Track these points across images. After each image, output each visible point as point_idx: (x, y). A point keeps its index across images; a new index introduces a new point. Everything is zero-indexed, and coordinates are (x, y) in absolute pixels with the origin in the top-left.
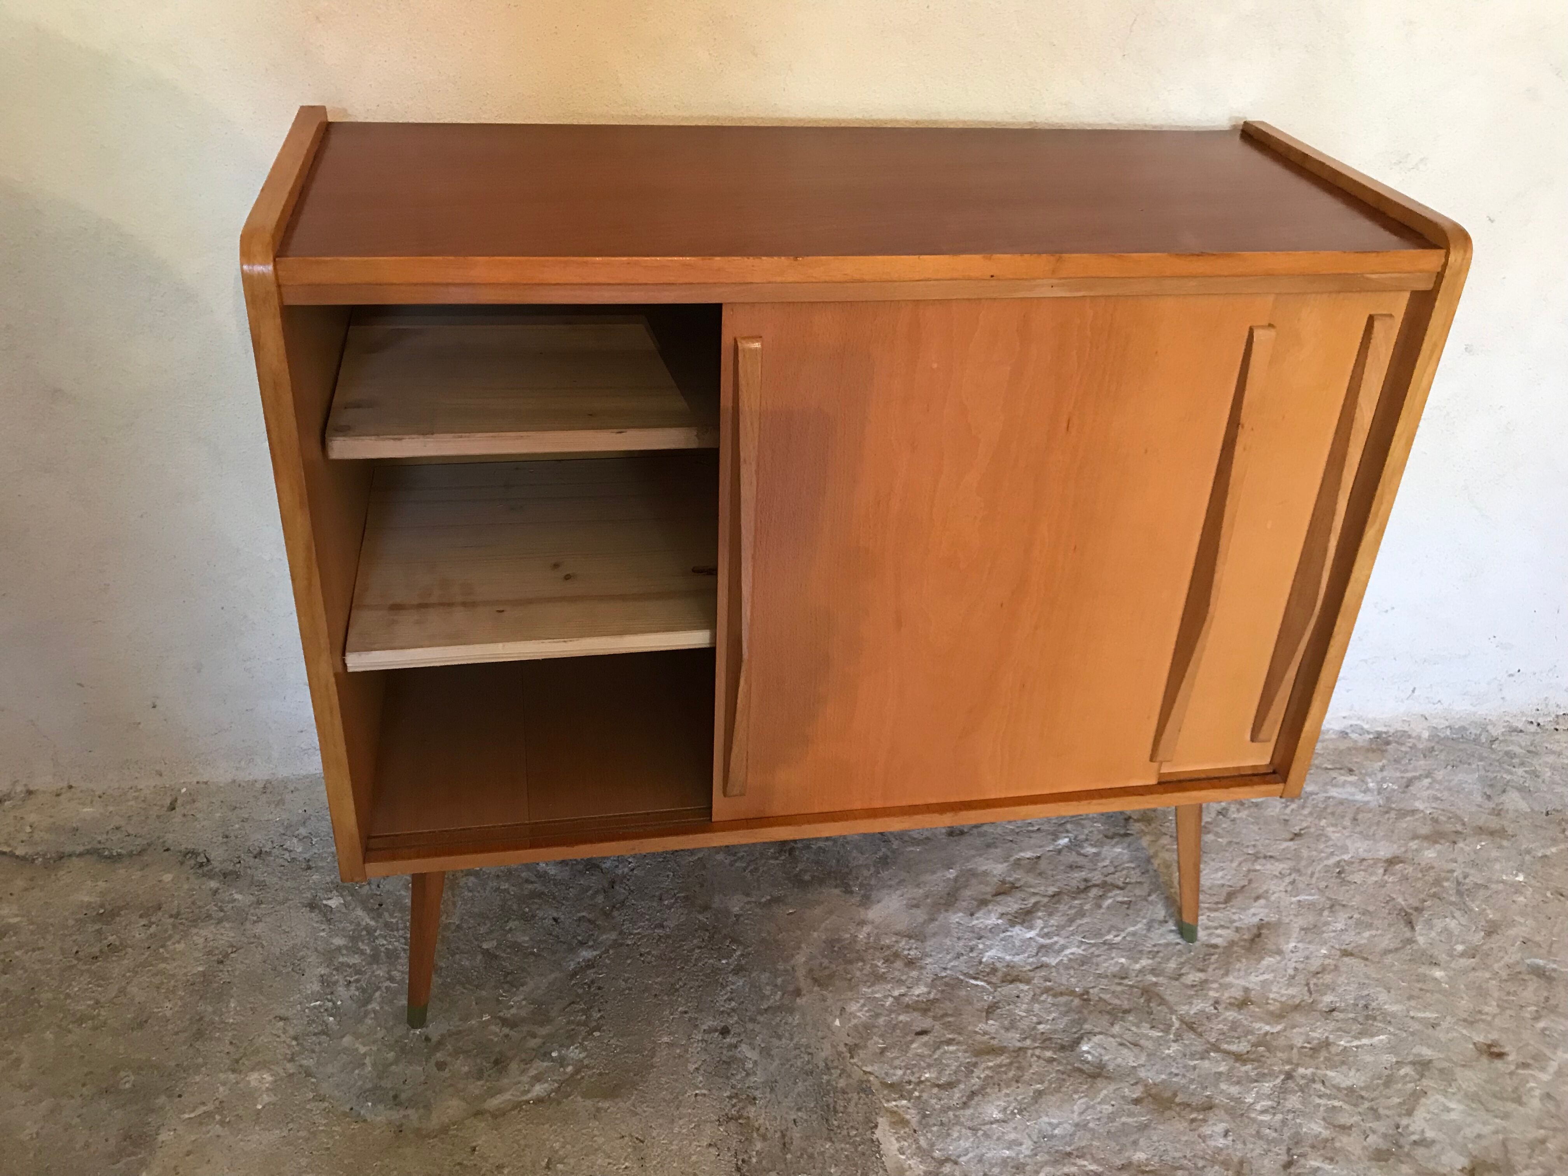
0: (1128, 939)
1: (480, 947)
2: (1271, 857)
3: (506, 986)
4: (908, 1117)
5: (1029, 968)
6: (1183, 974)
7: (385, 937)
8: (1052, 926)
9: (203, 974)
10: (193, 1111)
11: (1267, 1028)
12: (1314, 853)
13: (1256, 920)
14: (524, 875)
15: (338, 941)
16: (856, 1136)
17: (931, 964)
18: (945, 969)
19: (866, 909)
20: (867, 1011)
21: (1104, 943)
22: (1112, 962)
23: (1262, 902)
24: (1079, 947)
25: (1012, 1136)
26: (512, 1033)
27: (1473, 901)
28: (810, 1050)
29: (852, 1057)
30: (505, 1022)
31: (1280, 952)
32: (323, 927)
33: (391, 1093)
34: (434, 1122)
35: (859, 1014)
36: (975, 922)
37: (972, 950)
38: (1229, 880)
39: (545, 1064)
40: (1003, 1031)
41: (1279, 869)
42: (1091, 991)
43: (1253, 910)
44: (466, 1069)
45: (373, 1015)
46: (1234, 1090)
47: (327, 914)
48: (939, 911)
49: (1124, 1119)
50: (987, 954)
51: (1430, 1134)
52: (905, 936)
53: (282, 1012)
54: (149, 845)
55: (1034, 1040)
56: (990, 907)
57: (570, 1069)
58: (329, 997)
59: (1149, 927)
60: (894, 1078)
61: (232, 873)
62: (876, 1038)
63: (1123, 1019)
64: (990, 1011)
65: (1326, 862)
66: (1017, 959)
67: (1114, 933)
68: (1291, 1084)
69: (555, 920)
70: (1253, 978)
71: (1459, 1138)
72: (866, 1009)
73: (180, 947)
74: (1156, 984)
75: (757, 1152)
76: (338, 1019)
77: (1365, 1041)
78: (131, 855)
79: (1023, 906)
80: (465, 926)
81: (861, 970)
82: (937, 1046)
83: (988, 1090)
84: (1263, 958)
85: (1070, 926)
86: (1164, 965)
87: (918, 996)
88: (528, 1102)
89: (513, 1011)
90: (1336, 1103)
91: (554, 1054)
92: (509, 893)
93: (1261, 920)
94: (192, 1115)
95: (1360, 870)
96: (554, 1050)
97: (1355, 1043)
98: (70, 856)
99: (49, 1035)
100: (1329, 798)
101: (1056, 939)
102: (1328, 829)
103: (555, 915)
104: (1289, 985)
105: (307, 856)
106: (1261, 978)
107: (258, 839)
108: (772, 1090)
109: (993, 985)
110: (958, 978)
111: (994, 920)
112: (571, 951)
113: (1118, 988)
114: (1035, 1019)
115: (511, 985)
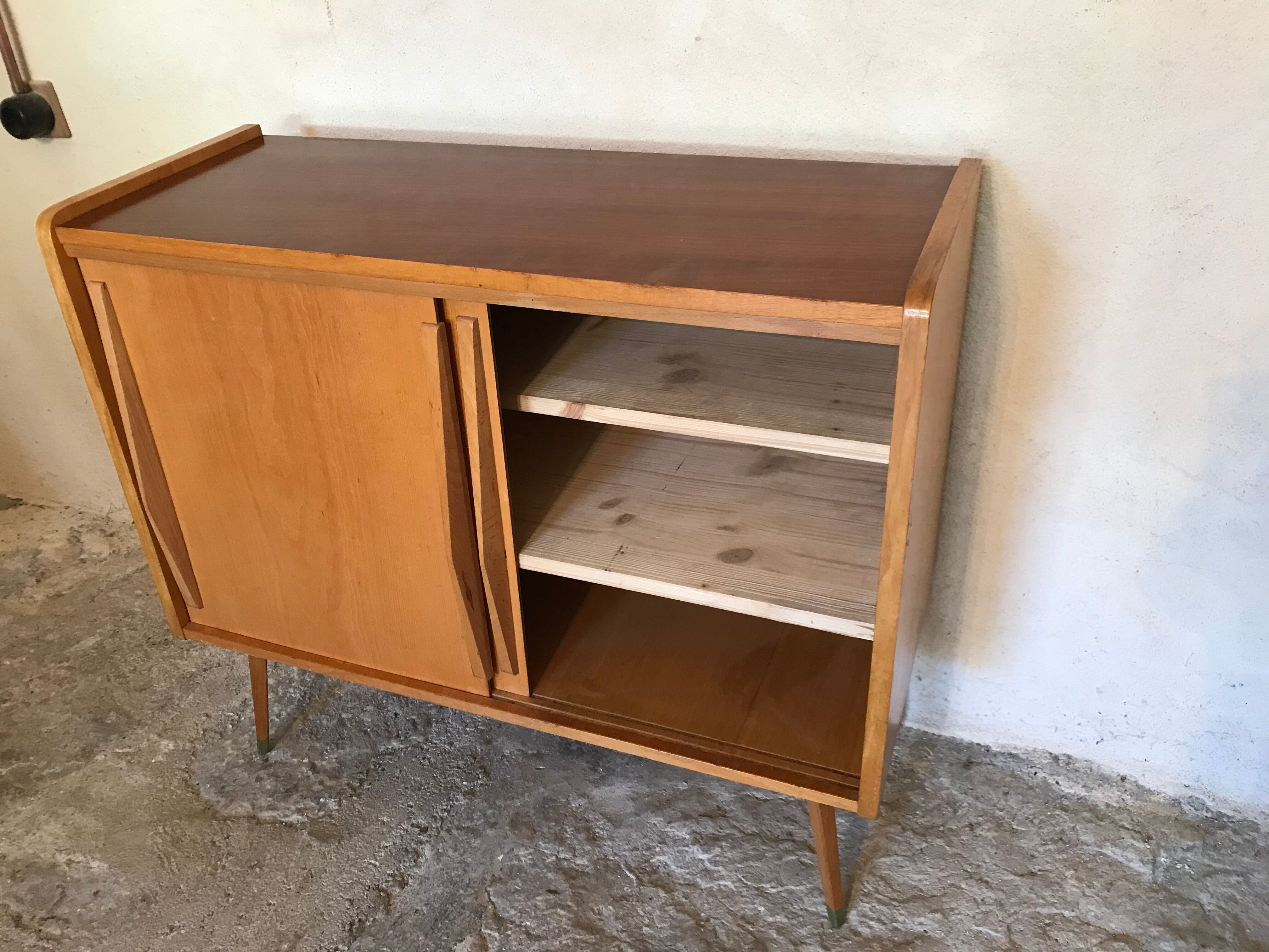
0: (783, 894)
1: (340, 715)
2: (987, 882)
3: (333, 746)
4: (490, 946)
5: (682, 882)
6: (805, 943)
8: (725, 857)
9: (192, 674)
10: (122, 749)
12: (1033, 896)
13: (920, 929)
16: (444, 941)
17: (608, 846)
18: (616, 854)
19: (596, 787)
20: (529, 859)
21: (757, 889)
22: (751, 906)
23: (938, 916)
24: (733, 882)
26: (312, 776)
28: (467, 868)
29: (490, 886)
30: (313, 767)
33: (223, 784)
34: (227, 811)
35: (523, 859)
36: (668, 829)
37: (648, 849)
38: (925, 885)
39: (313, 804)
40: (612, 918)
41: (984, 896)
42: (712, 920)
43: (922, 919)
44: (269, 787)
48: (647, 810)
50: (658, 857)
52: (607, 818)
53: (209, 711)
55: (629, 936)
56: (689, 823)
57: (321, 813)
58: (239, 713)
59: (810, 892)
60: (507, 914)
62: (518, 881)
64: (618, 900)
65: (1039, 909)
66: (678, 871)
67: (773, 884)
69: (396, 714)
74: (773, 940)
75: (375, 919)
76: (234, 728)
79: (717, 833)
80: (344, 698)
81: (549, 828)
82: (554, 906)
85: (740, 863)
86: (795, 929)
87: (578, 865)
88: (281, 822)
89: (324, 763)
91: (322, 800)
93: (926, 932)
94: (120, 751)
95: (1073, 931)
96: (323, 797)
99: (99, 679)
100: (1102, 854)
101: (720, 868)
102: (1069, 881)
103: (398, 711)
108: (421, 883)
109: (640, 882)
110: (619, 866)
111: (683, 833)
112: (389, 739)
113: (736, 929)
114: (647, 921)
115: (337, 746)
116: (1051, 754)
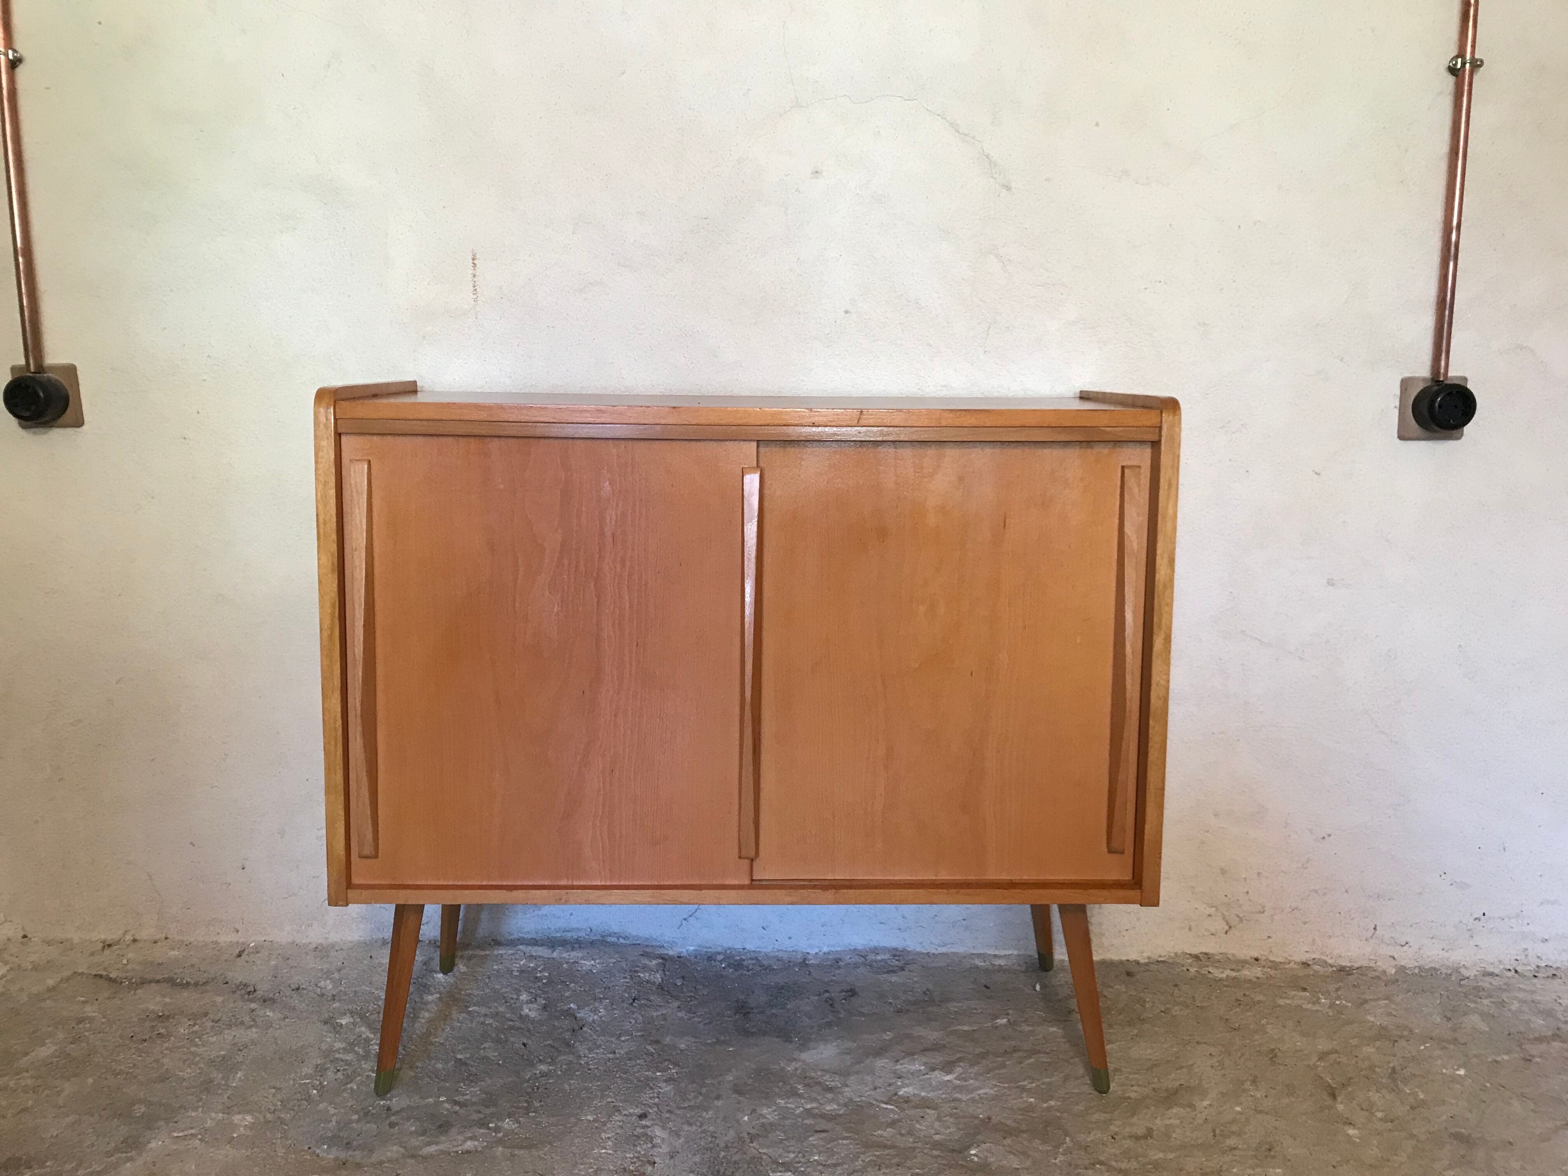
0: (1042, 1086)
1: (455, 1058)
3: (467, 1082)
6: (1088, 1114)
8: (971, 1073)
9: (224, 1057)
10: (182, 1132)
12: (1248, 1042)
13: (1174, 1084)
14: (508, 1016)
15: (338, 1045)
17: (848, 1091)
18: (860, 1096)
19: (801, 1052)
20: (776, 1115)
21: (1018, 1087)
22: (1021, 1100)
23: (1185, 1071)
24: (991, 1089)
26: (461, 1110)
27: (1406, 1085)
28: (715, 1135)
29: (752, 1142)
30: (457, 1103)
31: (1191, 1106)
32: (330, 1035)
34: (373, 1159)
35: (768, 1116)
36: (898, 1067)
37: (890, 1085)
38: (1157, 1056)
39: (482, 1131)
40: (898, 1136)
41: (1209, 1051)
42: (994, 1117)
43: (1174, 1077)
44: (413, 1129)
45: (349, 1091)
47: (337, 1029)
48: (868, 1057)
50: (904, 1090)
52: (831, 1072)
53: (277, 1084)
54: (213, 979)
55: (926, 1144)
56: (915, 1057)
57: (500, 1135)
58: (318, 1078)
59: (1066, 1078)
60: (786, 1158)
61: (271, 999)
62: (778, 1132)
63: (1017, 1136)
64: (892, 1123)
66: (931, 1094)
67: (1029, 1081)
69: (524, 1044)
70: (1158, 1121)
72: (776, 1113)
73: (214, 1039)
74: (1059, 1118)
76: (320, 1093)
78: (196, 984)
79: (949, 1059)
80: (448, 1043)
81: (780, 1088)
82: (832, 1140)
83: (869, 1169)
84: (1172, 1108)
85: (988, 1074)
86: (1072, 1107)
87: (829, 1111)
88: (456, 1152)
89: (467, 1097)
91: (491, 1125)
92: (492, 1026)
93: (1181, 1084)
94: (180, 1134)
95: (1294, 1057)
96: (492, 1123)
98: (150, 982)
99: (90, 1080)
101: (971, 1082)
102: (1268, 1026)
103: (525, 1041)
104: (1196, 1129)
105: (334, 993)
106: (1167, 1122)
107: (300, 979)
108: (672, 1157)
109: (903, 1110)
110: (871, 1103)
111: (917, 1066)
112: (532, 1065)
113: (1021, 1117)
114: (933, 1132)
115: (472, 1081)
116: (1190, 955)
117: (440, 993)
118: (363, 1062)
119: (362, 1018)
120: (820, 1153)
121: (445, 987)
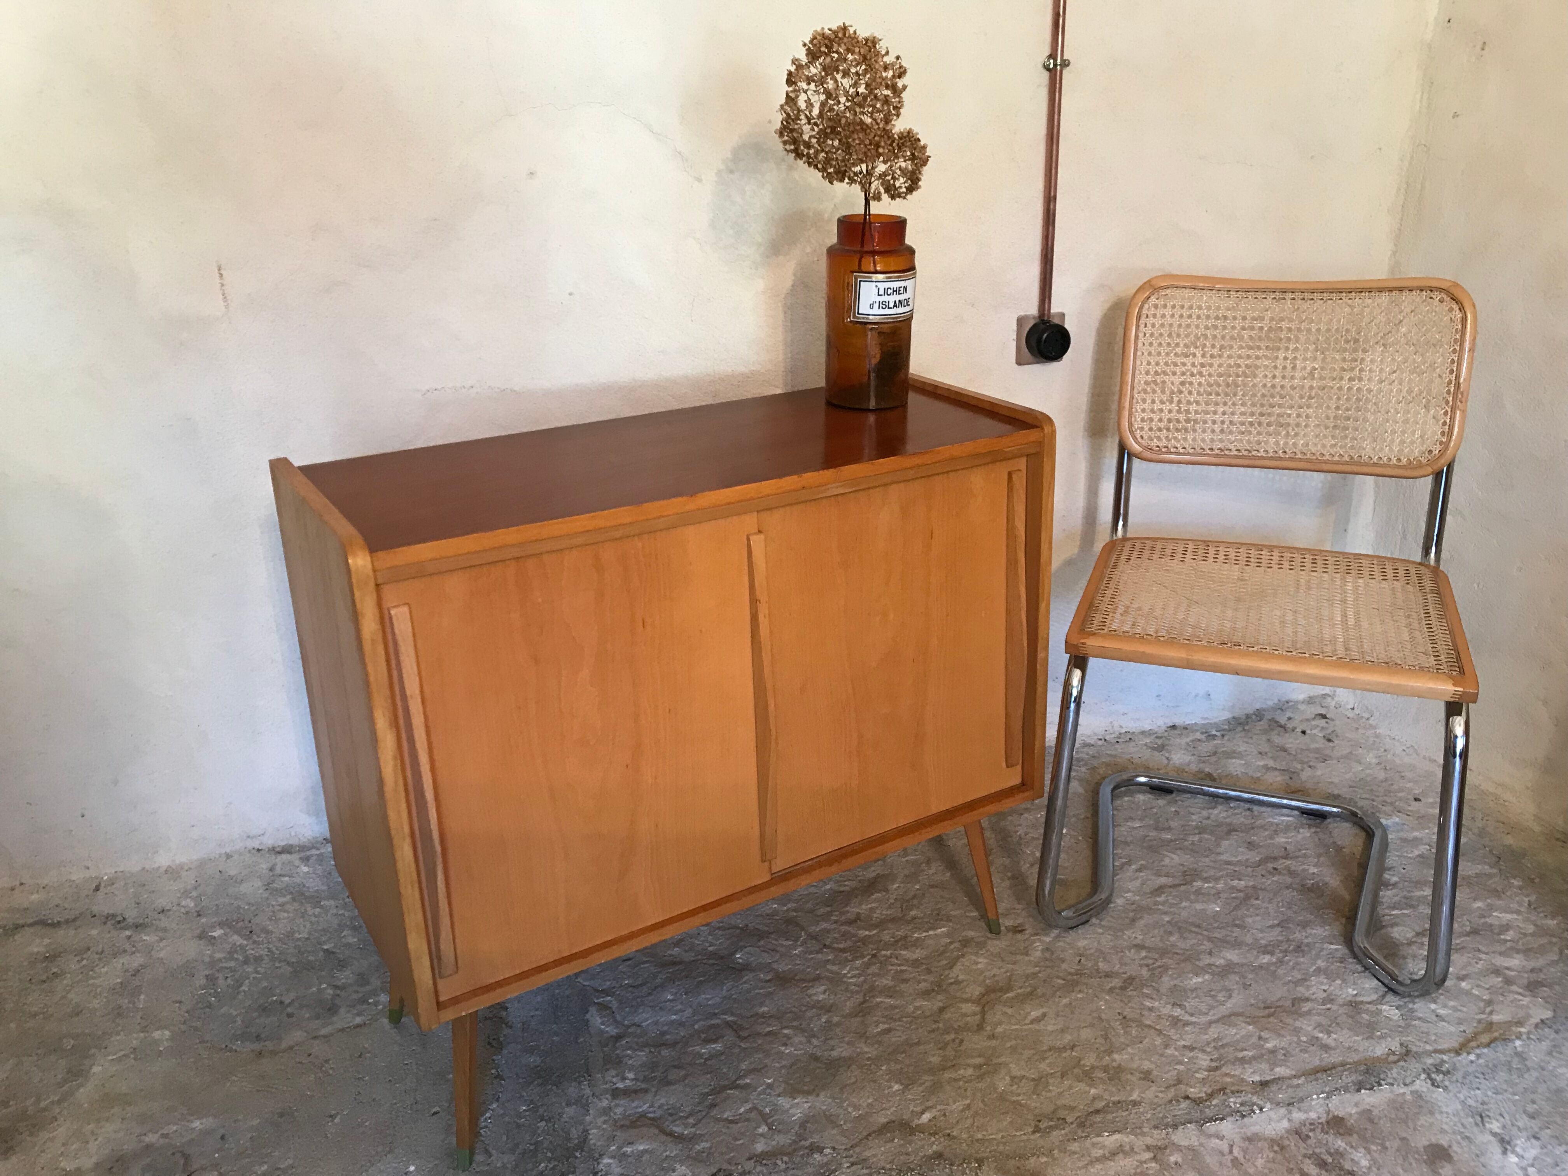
1: (322, 948)
3: (339, 968)
4: (610, 1005)
7: (253, 949)
9: (121, 983)
10: (115, 1055)
11: (867, 933)
13: (874, 874)
15: (218, 955)
16: (573, 1019)
23: (880, 863)
25: (679, 1007)
26: (341, 993)
30: (337, 987)
31: (886, 891)
32: (208, 948)
33: (255, 1035)
34: (284, 1045)
39: (364, 1007)
42: (750, 925)
43: (873, 868)
44: (307, 1015)
46: (835, 968)
47: (212, 941)
49: (757, 991)
51: (961, 977)
53: (178, 998)
54: (81, 914)
55: (704, 956)
57: (380, 1007)
58: (212, 987)
60: (605, 987)
61: (141, 925)
63: (768, 937)
68: (874, 960)
70: (864, 907)
71: (981, 978)
73: (105, 969)
74: (796, 917)
76: (218, 999)
77: (931, 933)
78: (67, 922)
80: (312, 937)
82: (636, 965)
83: (666, 985)
84: (872, 894)
86: (804, 906)
88: (349, 1027)
89: (343, 981)
90: (903, 968)
91: (370, 1001)
94: (114, 1057)
96: (370, 999)
97: (925, 934)
98: (23, 926)
99: (12, 1026)
104: (890, 908)
105: (198, 909)
106: (869, 906)
107: (162, 902)
113: (769, 921)
114: (707, 945)
115: (343, 967)
117: (291, 893)
118: (245, 967)
119: (230, 928)
120: (629, 977)
121: (294, 888)
